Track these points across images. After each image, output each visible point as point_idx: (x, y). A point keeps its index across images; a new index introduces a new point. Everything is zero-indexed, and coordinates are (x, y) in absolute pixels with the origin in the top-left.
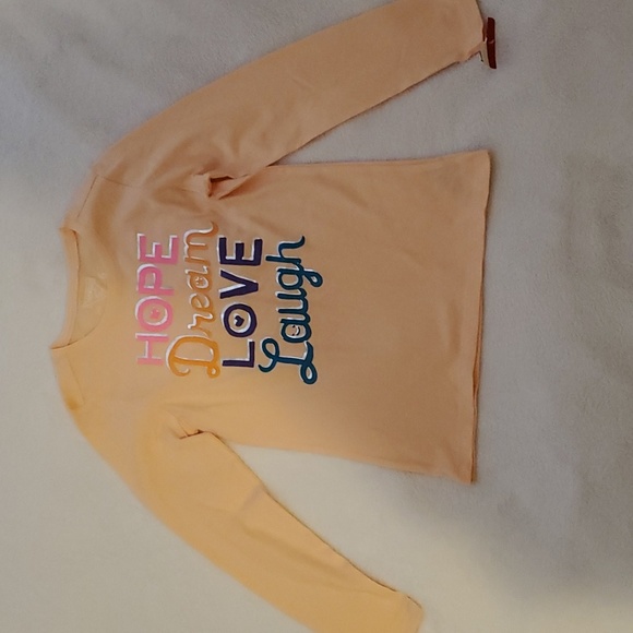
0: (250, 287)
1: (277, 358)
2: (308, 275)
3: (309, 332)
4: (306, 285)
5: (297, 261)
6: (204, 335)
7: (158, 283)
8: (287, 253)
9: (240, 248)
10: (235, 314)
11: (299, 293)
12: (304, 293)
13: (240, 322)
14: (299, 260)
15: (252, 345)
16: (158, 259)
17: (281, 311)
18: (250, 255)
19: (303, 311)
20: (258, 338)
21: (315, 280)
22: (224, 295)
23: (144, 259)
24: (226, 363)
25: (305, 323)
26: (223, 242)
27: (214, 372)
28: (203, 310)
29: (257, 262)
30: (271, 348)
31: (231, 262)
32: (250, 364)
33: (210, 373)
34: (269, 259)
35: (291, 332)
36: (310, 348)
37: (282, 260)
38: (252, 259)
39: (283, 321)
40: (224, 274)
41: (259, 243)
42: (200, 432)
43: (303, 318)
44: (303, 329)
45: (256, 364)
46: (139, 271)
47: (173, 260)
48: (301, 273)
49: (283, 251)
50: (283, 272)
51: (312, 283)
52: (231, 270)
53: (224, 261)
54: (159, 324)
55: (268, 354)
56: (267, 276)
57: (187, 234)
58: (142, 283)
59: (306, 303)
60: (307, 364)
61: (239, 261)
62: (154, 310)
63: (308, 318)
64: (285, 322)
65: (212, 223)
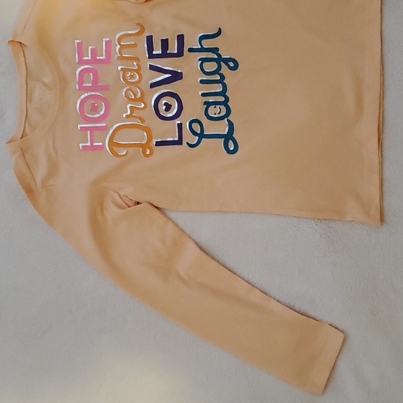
0: (176, 76)
1: (202, 136)
2: (226, 61)
3: (229, 112)
4: (224, 70)
5: (215, 50)
6: (138, 122)
7: (95, 81)
8: (207, 44)
9: (165, 43)
10: (163, 101)
11: (218, 78)
12: (223, 77)
13: (168, 107)
14: (218, 49)
15: (180, 126)
16: (94, 60)
17: (204, 95)
18: (173, 48)
19: (223, 93)
20: (185, 120)
21: (232, 64)
22: (153, 85)
23: (81, 62)
24: (158, 144)
25: (225, 103)
26: (150, 39)
27: (148, 152)
28: (136, 100)
29: (180, 54)
30: (196, 127)
31: (158, 56)
32: (179, 142)
33: (144, 152)
34: (191, 50)
35: (213, 111)
36: (231, 125)
37: (202, 50)
38: (176, 51)
39: (205, 103)
40: (152, 68)
41: (181, 39)
42: (138, 203)
43: (222, 99)
44: (223, 108)
45: (184, 142)
46: (77, 73)
47: (107, 60)
48: (219, 60)
49: (203, 42)
50: (203, 60)
51: (230, 68)
52: (158, 63)
53: (151, 56)
54: (98, 115)
55: (194, 133)
56: (189, 65)
57: (117, 36)
58: (81, 82)
59: (225, 87)
60: (229, 137)
61: (165, 55)
62: (93, 104)
63: (227, 99)
64: (208, 104)
65: (140, 25)
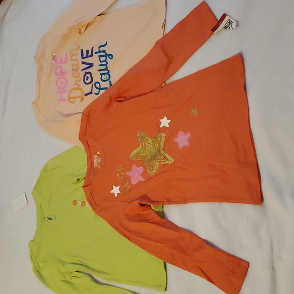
0: (91, 65)
1: (100, 89)
2: (109, 55)
3: (110, 77)
4: (108, 60)
5: (104, 51)
8: (101, 49)
9: (87, 51)
10: (86, 76)
11: (105, 63)
12: (107, 63)
13: (88, 79)
14: (105, 51)
15: (92, 86)
17: (99, 70)
19: (106, 69)
21: (110, 57)
22: (82, 70)
25: (108, 73)
26: (82, 51)
28: (77, 77)
29: (92, 55)
30: (98, 85)
31: (85, 58)
32: (91, 93)
34: (96, 53)
35: (104, 77)
36: (110, 82)
37: (100, 52)
38: (90, 55)
39: (101, 74)
40: (83, 63)
41: (93, 48)
44: (107, 75)
45: (93, 93)
47: (66, 62)
48: (106, 55)
50: (100, 56)
51: (111, 59)
52: (85, 60)
53: (83, 58)
54: (63, 86)
55: (97, 88)
56: (95, 60)
61: (87, 56)
62: (61, 81)
63: (109, 71)
64: (102, 74)
65: (77, 45)
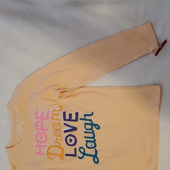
0: (75, 129)
1: (84, 154)
2: (95, 125)
3: (95, 146)
4: (94, 129)
6: (58, 145)
7: (42, 126)
9: (70, 115)
10: (69, 138)
11: (92, 131)
13: (71, 140)
14: (92, 120)
15: (75, 149)
16: (42, 118)
17: (85, 137)
19: (93, 138)
20: (77, 146)
21: (97, 127)
22: (65, 131)
23: (37, 118)
24: (66, 155)
25: (94, 142)
26: (64, 113)
27: (62, 158)
28: (58, 136)
29: (76, 120)
30: (82, 150)
31: (67, 120)
32: (75, 155)
33: (60, 158)
34: (81, 119)
35: (89, 144)
36: (96, 151)
37: (85, 120)
38: (75, 119)
40: (65, 124)
41: (77, 114)
43: (93, 140)
44: (93, 144)
45: (77, 156)
46: (35, 122)
47: (47, 118)
48: (92, 124)
49: (86, 117)
50: (86, 124)
51: (96, 128)
52: (67, 122)
53: (65, 119)
54: (43, 140)
55: (81, 152)
57: (52, 110)
58: (36, 126)
59: (94, 135)
60: (95, 156)
61: (70, 120)
62: (41, 136)
63: (95, 140)
64: (87, 141)
65: (61, 106)
